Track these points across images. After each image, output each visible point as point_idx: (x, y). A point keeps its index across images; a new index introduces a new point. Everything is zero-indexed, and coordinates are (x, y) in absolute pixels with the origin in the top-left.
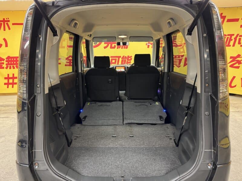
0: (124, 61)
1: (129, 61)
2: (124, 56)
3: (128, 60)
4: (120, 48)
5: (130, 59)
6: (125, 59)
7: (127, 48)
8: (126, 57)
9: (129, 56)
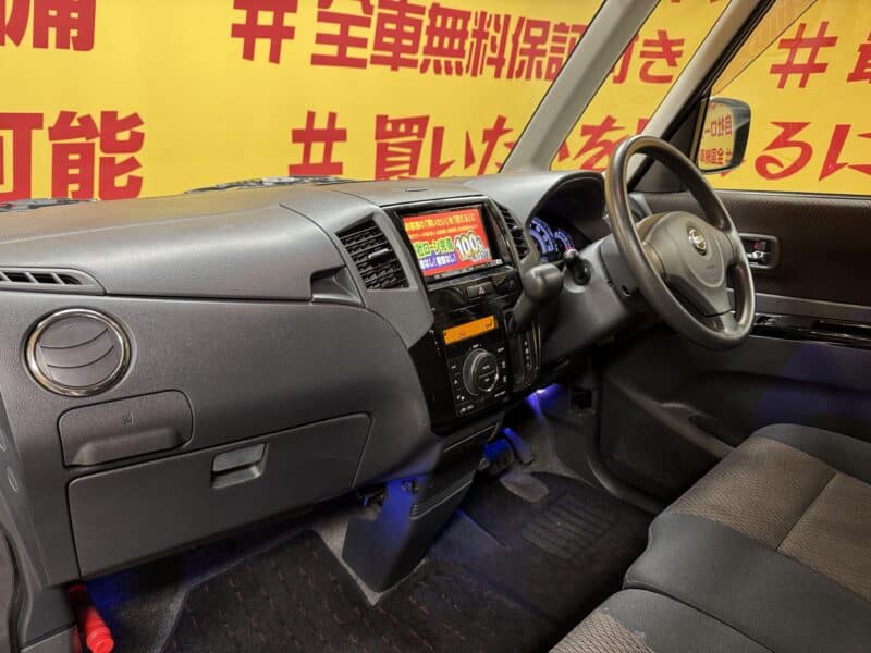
0: (74, 157)
1: (121, 158)
2: (66, 117)
3: (110, 145)
4: (17, 40)
5: (123, 136)
6: (82, 140)
7: (85, 43)
8: (87, 120)
9: (114, 114)
